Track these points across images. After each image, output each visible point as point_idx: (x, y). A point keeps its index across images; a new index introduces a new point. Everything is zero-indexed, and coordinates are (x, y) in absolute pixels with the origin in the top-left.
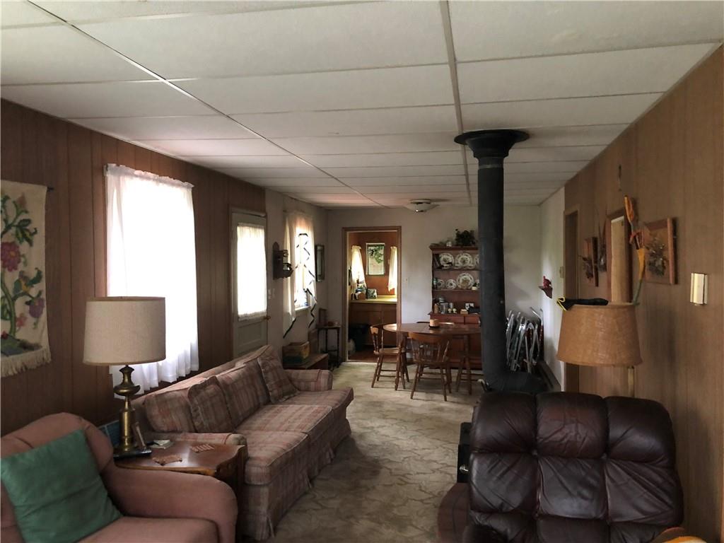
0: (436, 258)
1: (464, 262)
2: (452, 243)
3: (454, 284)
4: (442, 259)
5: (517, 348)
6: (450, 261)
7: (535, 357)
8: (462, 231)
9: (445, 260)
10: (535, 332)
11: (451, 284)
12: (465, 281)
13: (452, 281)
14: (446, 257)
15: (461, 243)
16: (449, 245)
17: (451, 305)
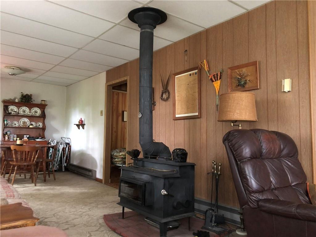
0: (6, 108)
1: (24, 112)
2: (18, 100)
3: (17, 124)
4: (10, 109)
5: (58, 157)
6: (16, 111)
7: (66, 162)
8: (25, 94)
9: (12, 110)
10: (67, 149)
11: (15, 124)
12: (24, 123)
13: (16, 122)
14: (13, 109)
15: (24, 101)
16: (17, 101)
17: (15, 136)
